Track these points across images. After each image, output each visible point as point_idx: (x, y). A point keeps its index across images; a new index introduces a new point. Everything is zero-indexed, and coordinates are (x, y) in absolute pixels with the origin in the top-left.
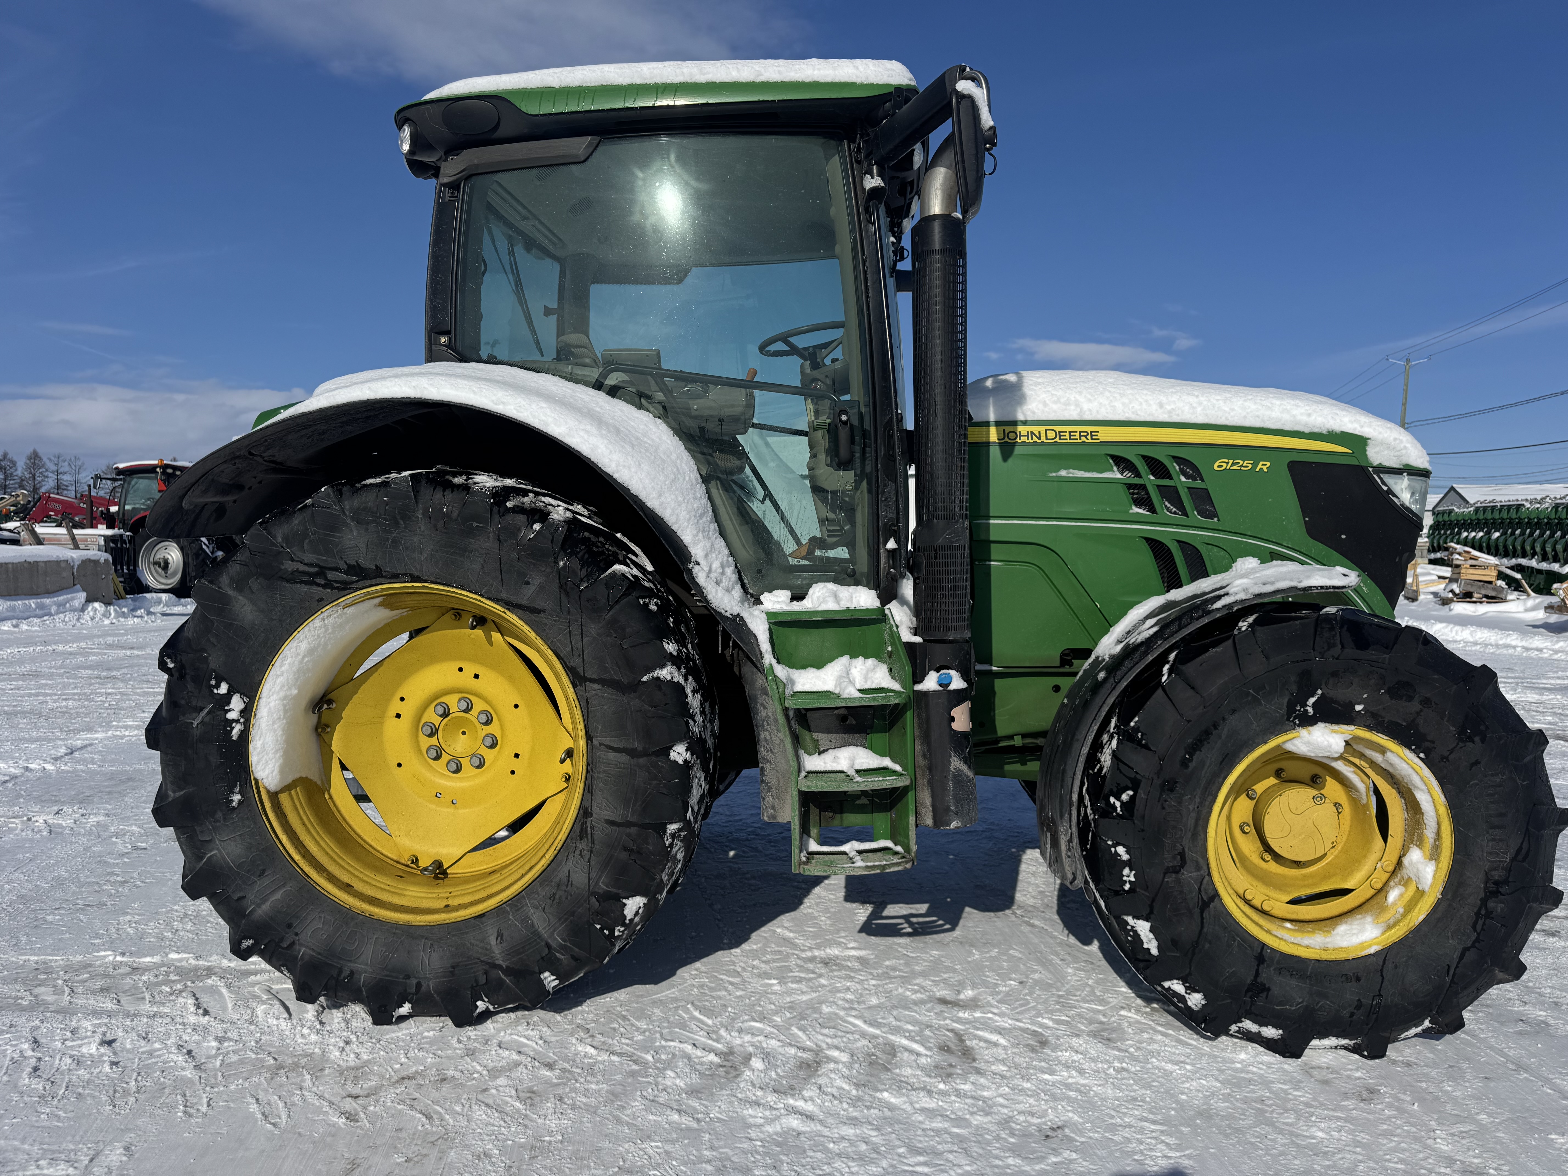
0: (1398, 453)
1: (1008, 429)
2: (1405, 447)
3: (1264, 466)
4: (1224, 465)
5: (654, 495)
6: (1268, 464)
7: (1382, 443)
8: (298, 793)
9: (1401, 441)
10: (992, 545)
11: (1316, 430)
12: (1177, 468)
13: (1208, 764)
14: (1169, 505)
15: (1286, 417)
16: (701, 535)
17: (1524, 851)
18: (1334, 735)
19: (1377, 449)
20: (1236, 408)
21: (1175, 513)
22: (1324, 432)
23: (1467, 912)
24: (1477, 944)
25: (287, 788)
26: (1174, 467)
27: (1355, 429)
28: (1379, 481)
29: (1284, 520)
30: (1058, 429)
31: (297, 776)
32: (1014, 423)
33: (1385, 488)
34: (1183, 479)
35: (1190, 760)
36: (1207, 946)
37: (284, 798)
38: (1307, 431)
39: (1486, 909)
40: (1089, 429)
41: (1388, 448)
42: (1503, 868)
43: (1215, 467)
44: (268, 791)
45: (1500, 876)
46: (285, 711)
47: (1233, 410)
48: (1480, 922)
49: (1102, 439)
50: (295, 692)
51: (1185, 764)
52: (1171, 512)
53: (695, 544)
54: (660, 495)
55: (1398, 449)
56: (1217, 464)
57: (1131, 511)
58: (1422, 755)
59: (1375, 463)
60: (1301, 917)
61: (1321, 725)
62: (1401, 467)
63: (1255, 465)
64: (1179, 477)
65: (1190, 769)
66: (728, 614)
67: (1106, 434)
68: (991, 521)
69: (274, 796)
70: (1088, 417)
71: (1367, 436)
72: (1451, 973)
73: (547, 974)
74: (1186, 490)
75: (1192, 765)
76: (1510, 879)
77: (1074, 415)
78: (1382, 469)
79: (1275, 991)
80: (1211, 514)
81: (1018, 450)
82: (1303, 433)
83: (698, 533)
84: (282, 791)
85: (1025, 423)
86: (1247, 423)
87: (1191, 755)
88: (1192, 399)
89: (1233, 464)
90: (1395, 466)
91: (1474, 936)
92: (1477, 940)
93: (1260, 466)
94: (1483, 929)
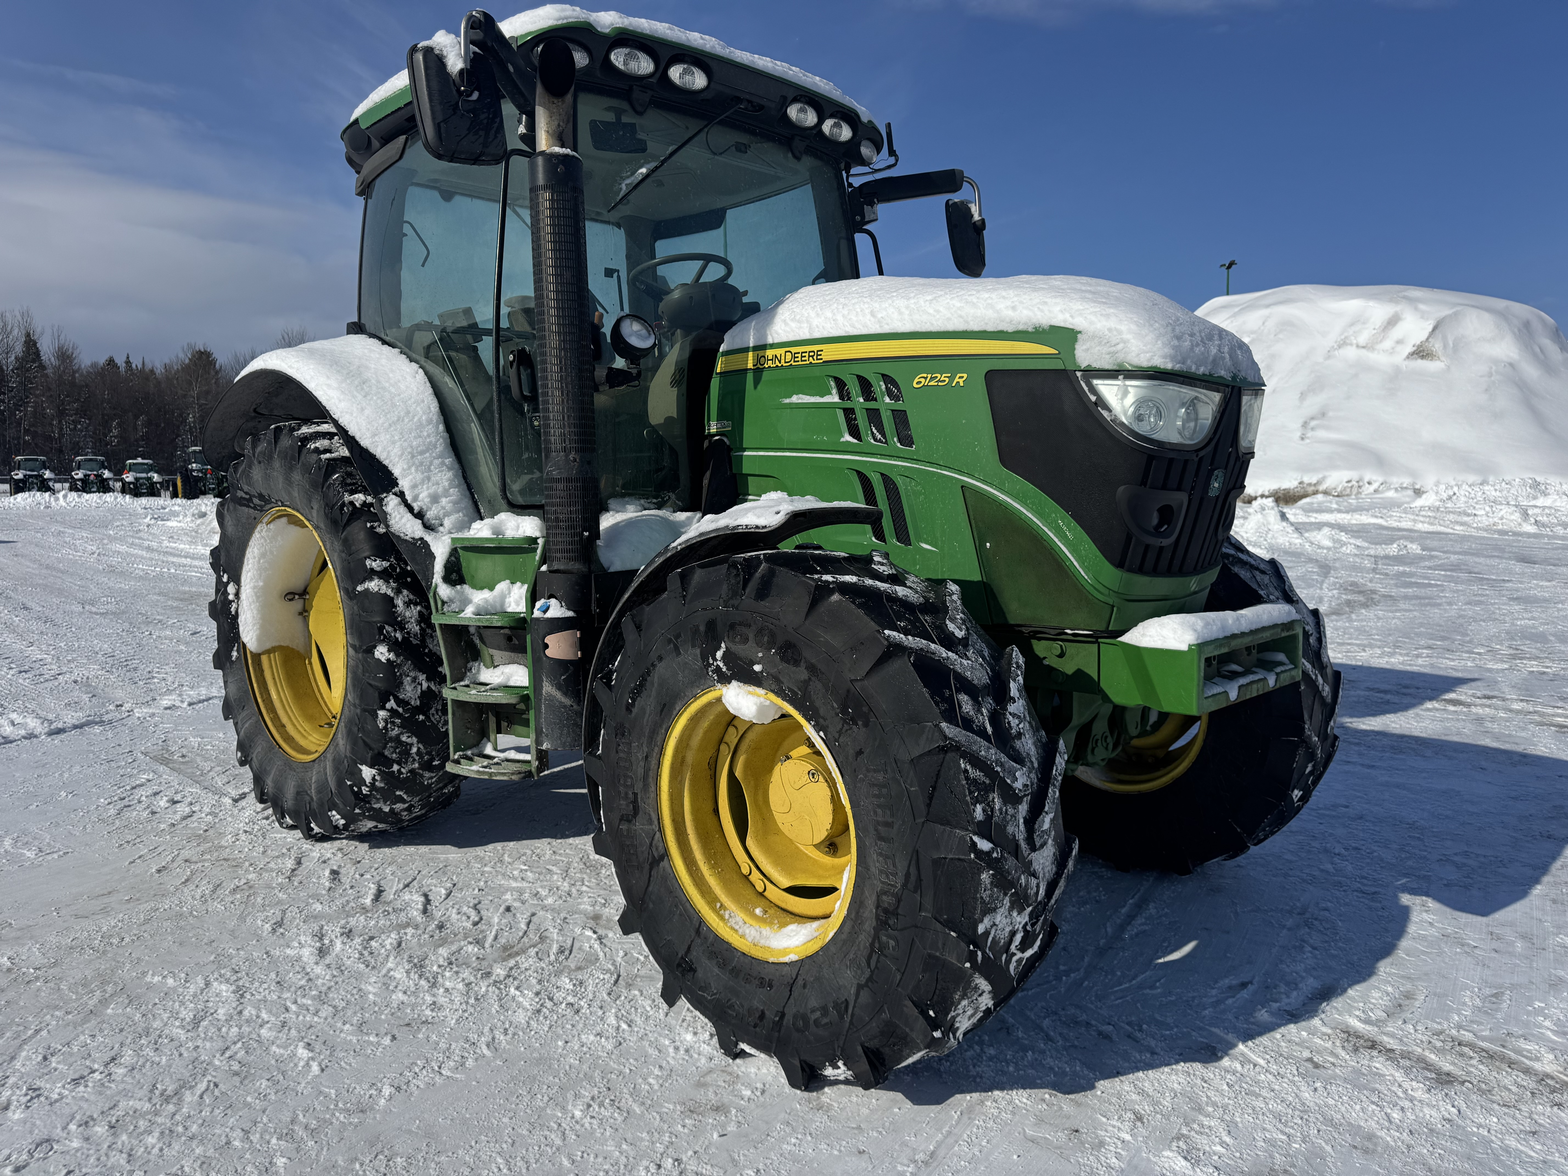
0: (1113, 349)
1: (761, 353)
2: (1125, 342)
3: (960, 379)
4: (923, 380)
5: (368, 435)
6: (965, 376)
7: (1094, 337)
8: (277, 657)
9: (1120, 332)
10: (750, 478)
11: (1021, 327)
12: (884, 387)
13: (648, 712)
14: (875, 431)
15: (990, 313)
16: (413, 469)
17: (913, 878)
18: (750, 696)
19: (1088, 345)
20: (941, 309)
21: (880, 441)
22: (1030, 330)
23: (864, 939)
24: (870, 984)
25: (268, 652)
26: (880, 386)
27: (1065, 321)
28: (1086, 389)
29: (976, 446)
30: (794, 350)
31: (277, 644)
32: (764, 347)
33: (1093, 398)
34: (887, 400)
35: (633, 704)
36: (651, 906)
37: (264, 658)
38: (1010, 329)
39: (879, 942)
40: (815, 348)
41: (1100, 343)
42: (893, 895)
43: (915, 385)
44: (251, 652)
45: (889, 904)
46: (258, 597)
47: (938, 311)
48: (875, 957)
49: (825, 358)
50: (261, 584)
51: (629, 708)
52: (875, 440)
53: (404, 476)
54: (374, 435)
55: (1113, 343)
56: (916, 380)
57: (842, 440)
58: (822, 734)
59: (1083, 366)
60: (790, 908)
61: (734, 683)
62: (1115, 368)
63: (951, 379)
64: (883, 397)
65: (633, 715)
66: (407, 538)
67: (830, 352)
68: (746, 453)
69: (257, 657)
70: (817, 335)
71: (1078, 329)
72: (850, 1011)
73: (334, 813)
74: (889, 413)
75: (635, 710)
76: (900, 911)
77: (805, 335)
78: (1092, 373)
79: (700, 974)
80: (906, 440)
81: (765, 375)
82: (1007, 332)
83: (409, 468)
84: (264, 653)
85: (773, 346)
86: (950, 327)
87: (634, 700)
88: (901, 303)
89: (932, 379)
90: (1107, 367)
91: (867, 973)
92: (870, 979)
93: (957, 380)
94: (876, 967)
